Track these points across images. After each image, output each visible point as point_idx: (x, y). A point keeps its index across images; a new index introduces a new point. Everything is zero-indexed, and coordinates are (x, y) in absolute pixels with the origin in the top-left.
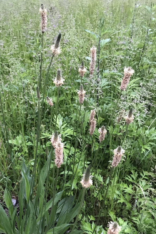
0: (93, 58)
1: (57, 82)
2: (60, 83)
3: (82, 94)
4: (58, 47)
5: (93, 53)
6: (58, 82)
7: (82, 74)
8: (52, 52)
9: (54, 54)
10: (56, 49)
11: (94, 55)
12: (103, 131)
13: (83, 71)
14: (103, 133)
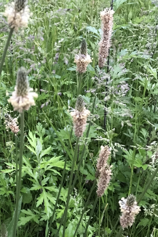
0: (106, 32)
1: (18, 102)
2: (25, 104)
3: (82, 117)
4: (23, 7)
5: (107, 23)
6: (20, 102)
7: (81, 66)
8: (8, 23)
9: (12, 27)
10: (18, 14)
11: (109, 26)
12: (130, 208)
13: (84, 61)
14: (130, 212)
